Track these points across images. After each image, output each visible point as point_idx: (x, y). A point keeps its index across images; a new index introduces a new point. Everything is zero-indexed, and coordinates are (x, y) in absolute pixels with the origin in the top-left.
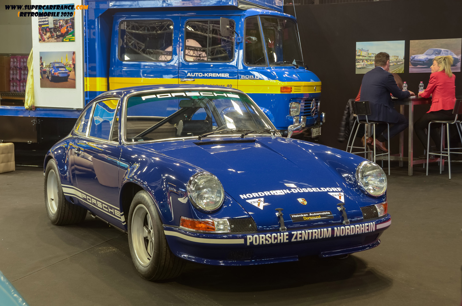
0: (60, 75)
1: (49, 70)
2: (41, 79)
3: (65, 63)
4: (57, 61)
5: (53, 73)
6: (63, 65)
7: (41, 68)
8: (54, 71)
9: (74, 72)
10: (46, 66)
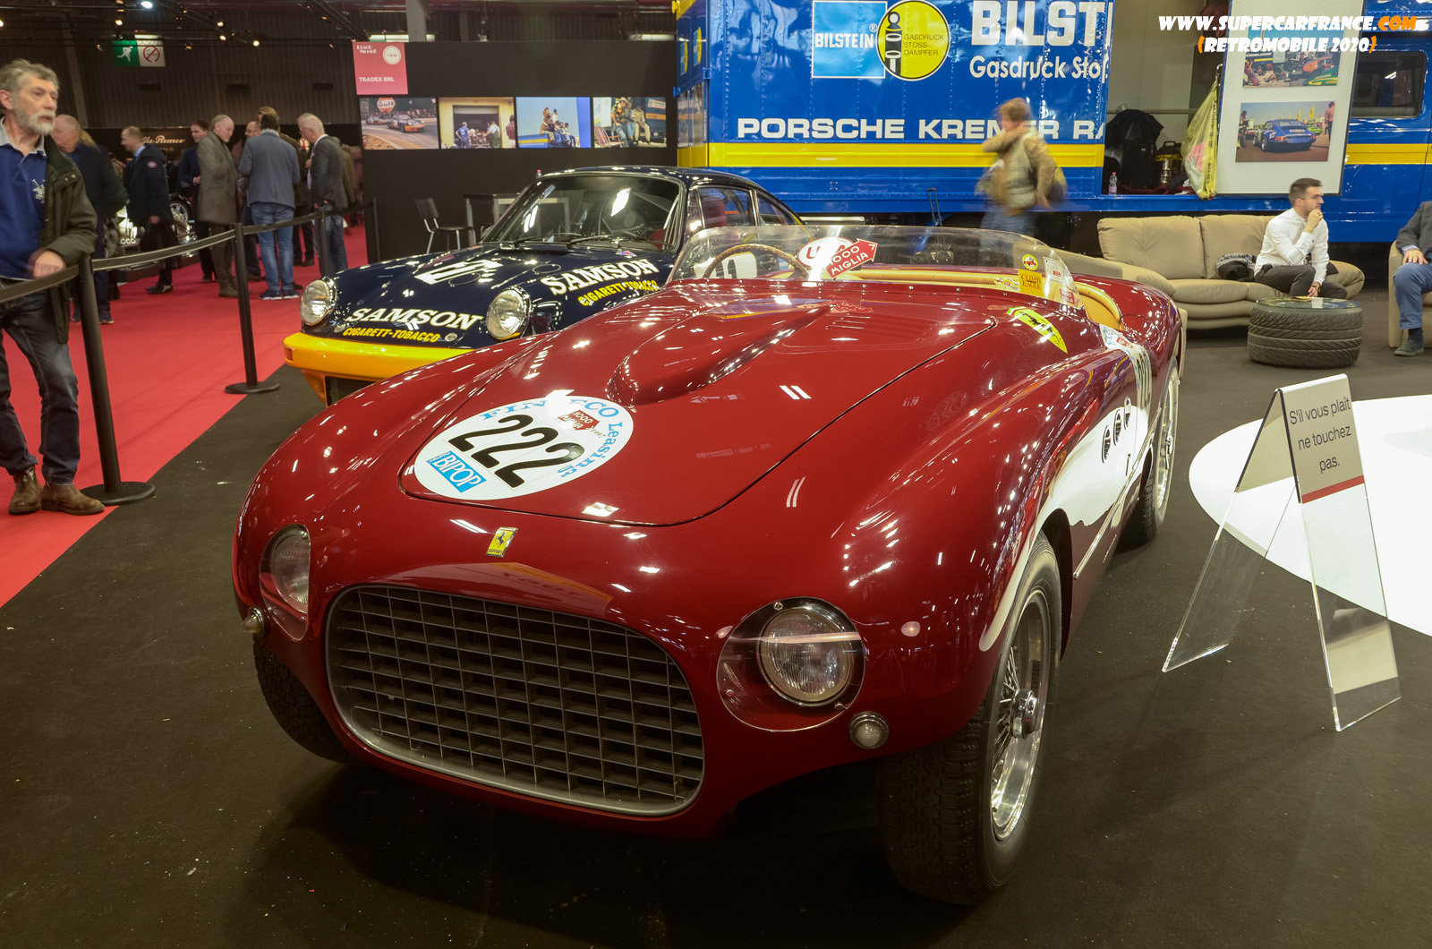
0: (1291, 141)
1: (1262, 134)
2: (1238, 148)
3: (1306, 121)
4: (1285, 118)
5: (1271, 137)
6: (1300, 125)
7: (1240, 129)
8: (1275, 135)
9: (1327, 135)
10: (1254, 126)
